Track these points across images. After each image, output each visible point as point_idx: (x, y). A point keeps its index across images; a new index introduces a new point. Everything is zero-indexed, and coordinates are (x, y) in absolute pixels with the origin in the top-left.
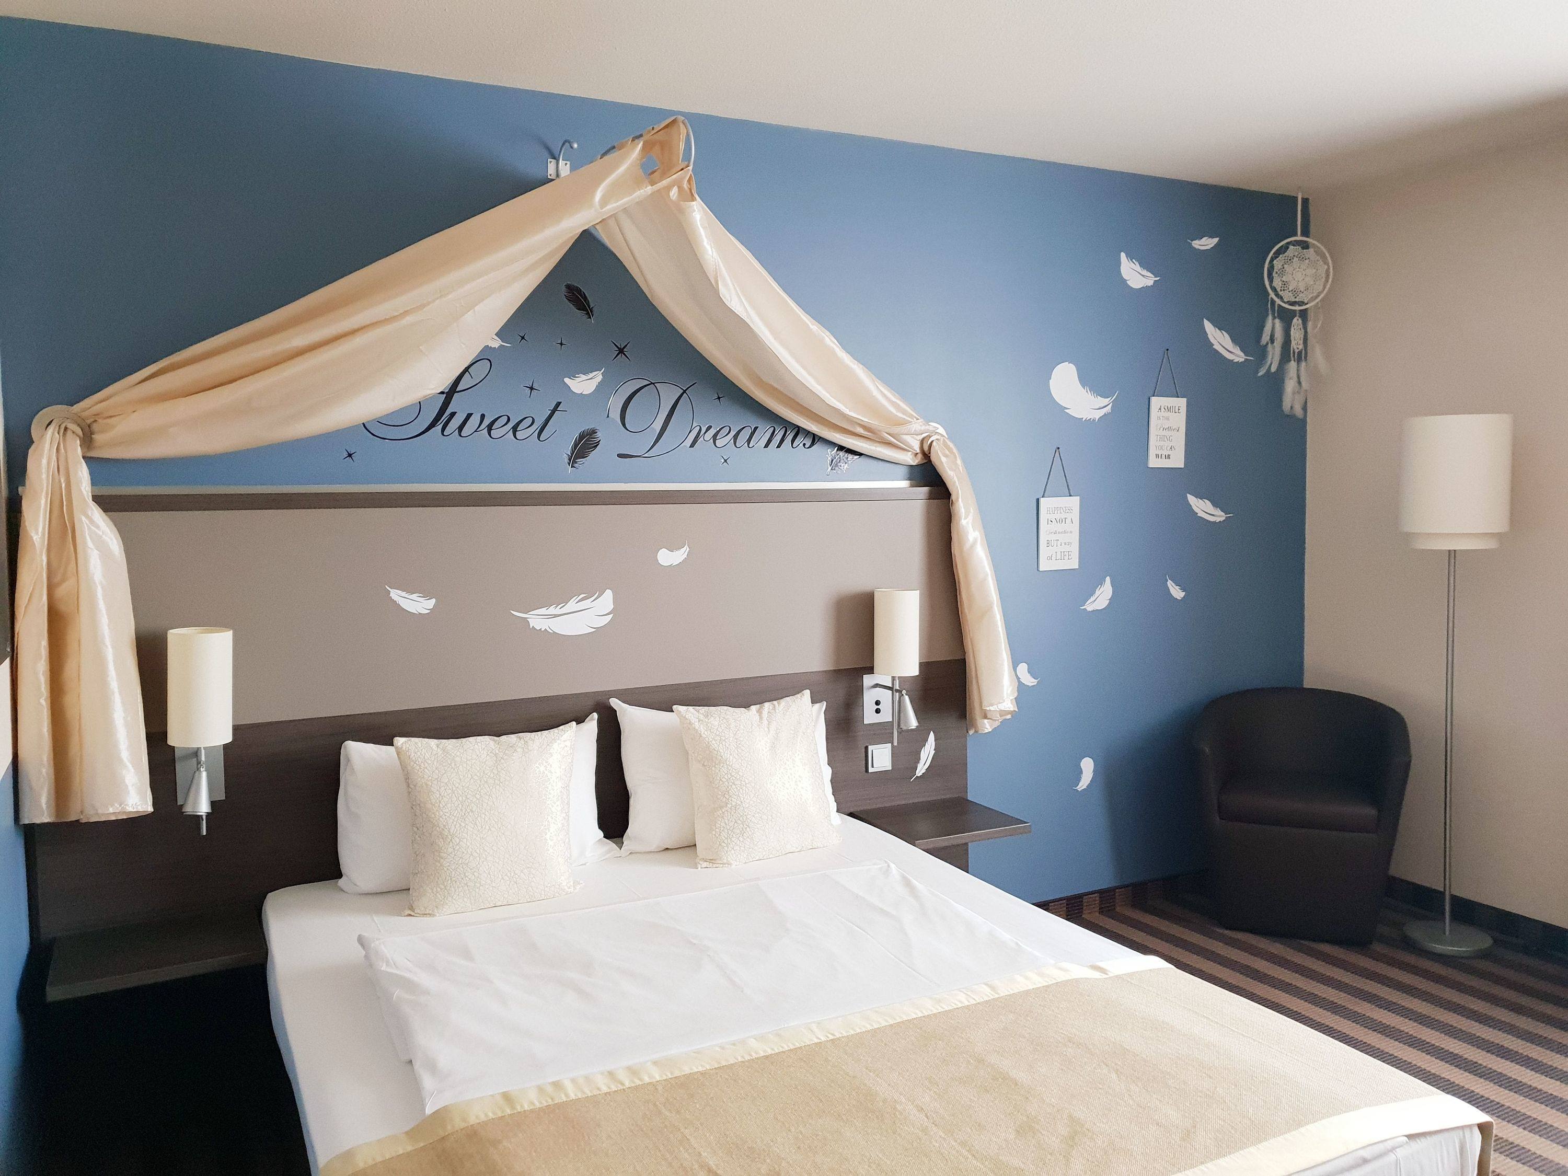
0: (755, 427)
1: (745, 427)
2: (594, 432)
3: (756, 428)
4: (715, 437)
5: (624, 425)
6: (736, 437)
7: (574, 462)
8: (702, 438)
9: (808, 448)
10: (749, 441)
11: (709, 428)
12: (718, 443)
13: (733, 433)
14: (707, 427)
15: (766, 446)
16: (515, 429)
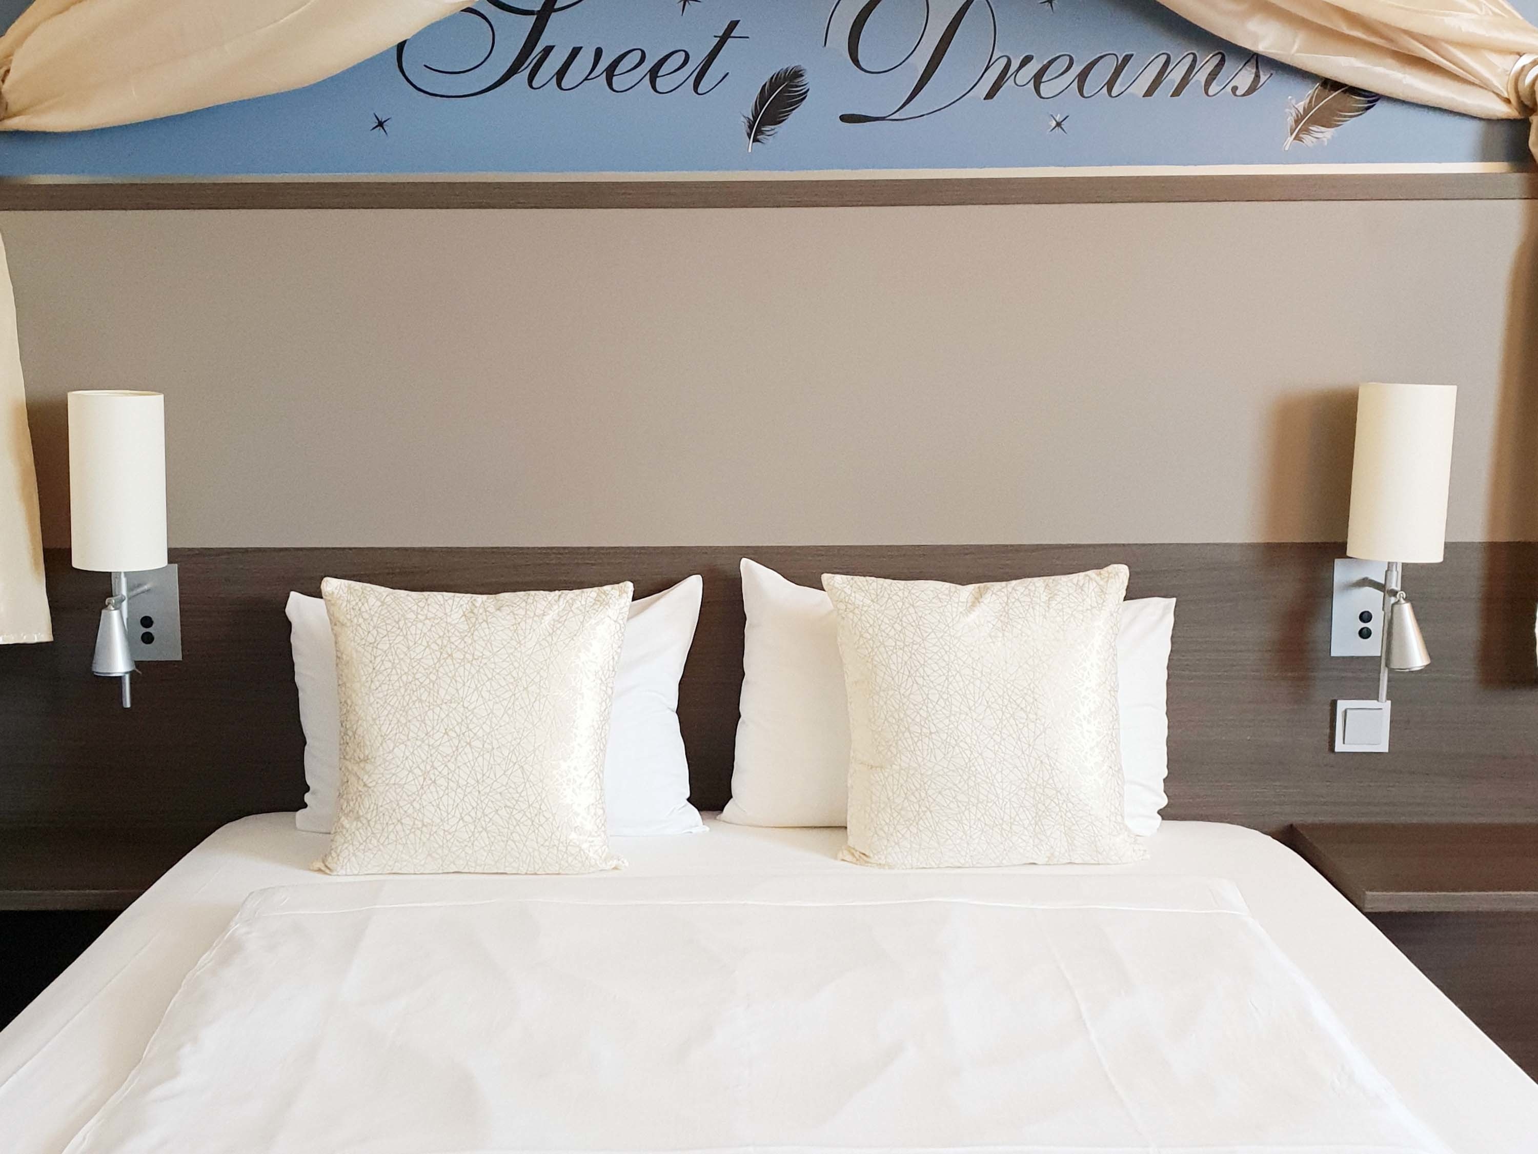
0: (1126, 56)
1: (1101, 57)
2: (796, 74)
3: (1127, 58)
4: (1038, 79)
5: (856, 61)
6: (1082, 77)
7: (759, 132)
8: (1011, 81)
9: (1244, 95)
10: (1110, 85)
11: (1027, 60)
12: (1044, 89)
13: (1076, 69)
14: (1022, 58)
15: (1149, 93)
16: (654, 73)
